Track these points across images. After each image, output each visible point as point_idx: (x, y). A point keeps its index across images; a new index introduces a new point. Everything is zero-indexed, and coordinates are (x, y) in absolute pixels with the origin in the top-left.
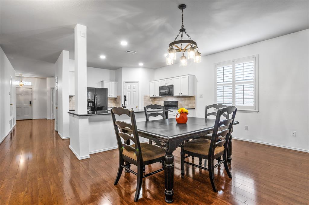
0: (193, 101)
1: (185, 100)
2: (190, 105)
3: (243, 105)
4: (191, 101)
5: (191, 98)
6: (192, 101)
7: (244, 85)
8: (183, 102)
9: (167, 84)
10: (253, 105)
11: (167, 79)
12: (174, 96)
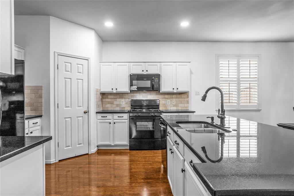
0: (186, 100)
1: (173, 98)
2: (180, 105)
3: (249, 104)
4: (180, 99)
5: (183, 96)
6: (183, 100)
7: (250, 83)
8: (169, 101)
9: (147, 71)
10: (256, 104)
11: (147, 63)
12: (161, 92)
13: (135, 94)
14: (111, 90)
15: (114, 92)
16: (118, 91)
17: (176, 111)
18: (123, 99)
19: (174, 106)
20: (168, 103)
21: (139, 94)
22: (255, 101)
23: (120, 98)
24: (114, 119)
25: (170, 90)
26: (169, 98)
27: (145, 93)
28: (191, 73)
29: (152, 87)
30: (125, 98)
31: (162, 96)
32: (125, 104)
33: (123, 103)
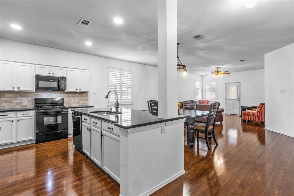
0: (86, 98)
3: (127, 100)
4: (82, 98)
7: (127, 87)
9: (53, 74)
10: (130, 100)
11: (53, 67)
12: (66, 92)
13: (38, 93)
14: (12, 89)
15: (15, 91)
16: (20, 90)
17: (77, 107)
18: (25, 98)
19: (76, 103)
20: (71, 100)
21: (43, 93)
22: (130, 98)
23: (21, 97)
24: (18, 117)
25: (73, 90)
26: (72, 97)
27: (50, 92)
28: (90, 78)
29: (58, 88)
30: (27, 97)
31: (66, 95)
32: (27, 102)
33: (24, 102)
